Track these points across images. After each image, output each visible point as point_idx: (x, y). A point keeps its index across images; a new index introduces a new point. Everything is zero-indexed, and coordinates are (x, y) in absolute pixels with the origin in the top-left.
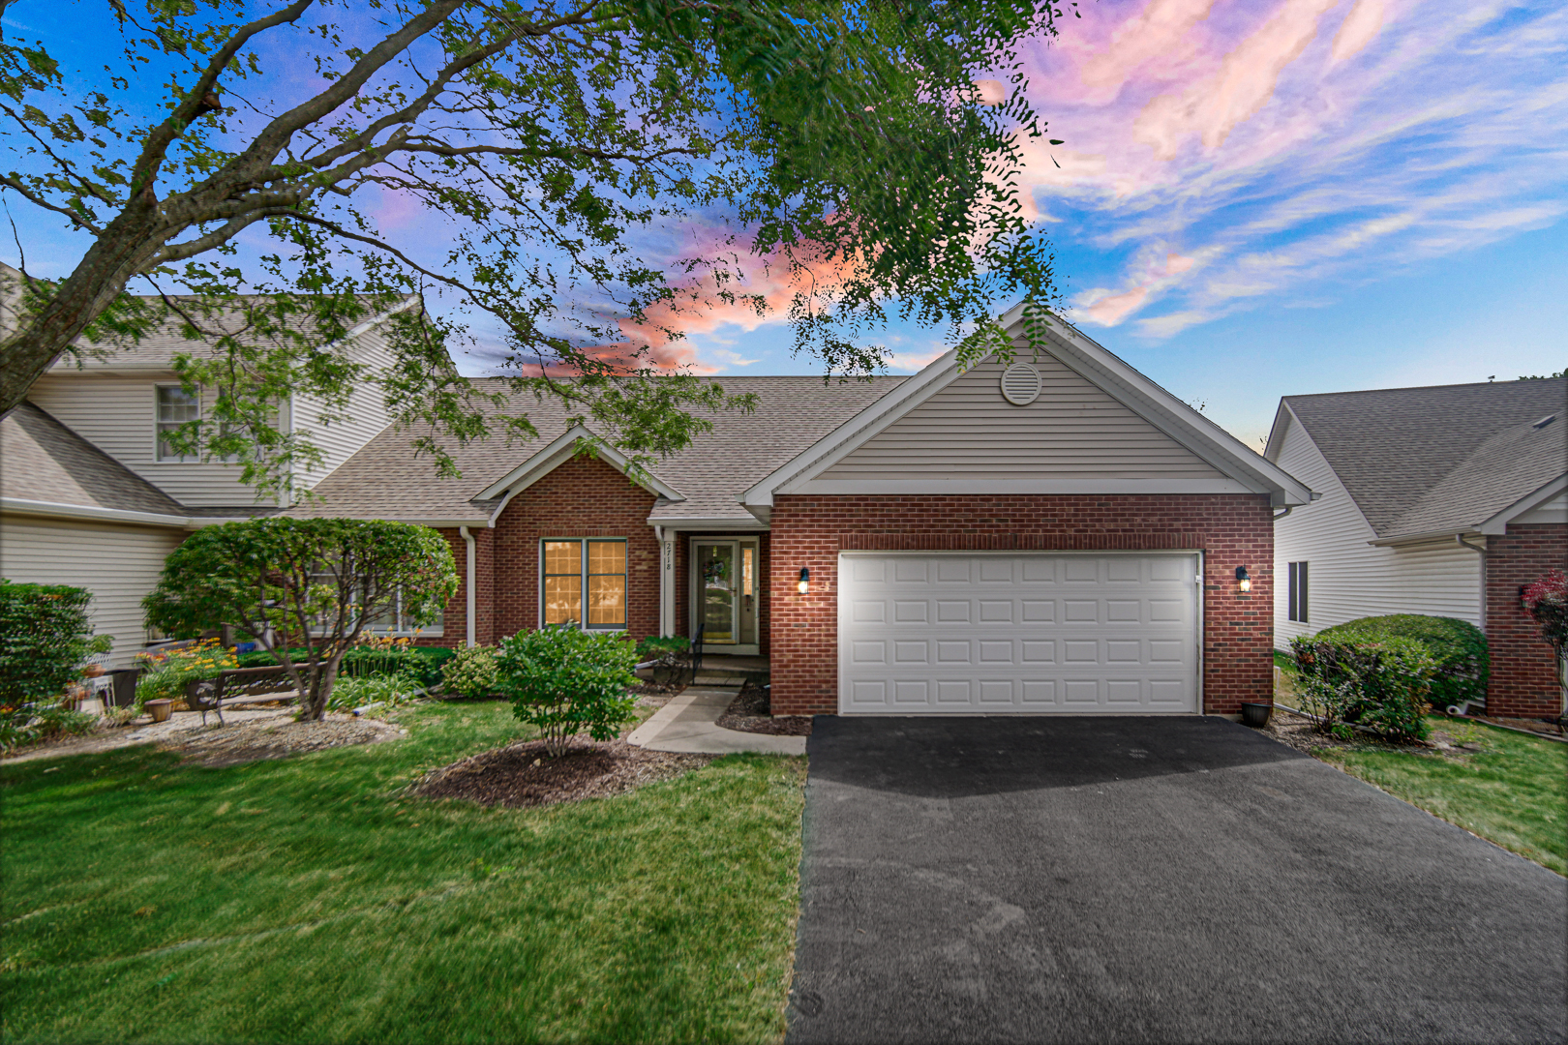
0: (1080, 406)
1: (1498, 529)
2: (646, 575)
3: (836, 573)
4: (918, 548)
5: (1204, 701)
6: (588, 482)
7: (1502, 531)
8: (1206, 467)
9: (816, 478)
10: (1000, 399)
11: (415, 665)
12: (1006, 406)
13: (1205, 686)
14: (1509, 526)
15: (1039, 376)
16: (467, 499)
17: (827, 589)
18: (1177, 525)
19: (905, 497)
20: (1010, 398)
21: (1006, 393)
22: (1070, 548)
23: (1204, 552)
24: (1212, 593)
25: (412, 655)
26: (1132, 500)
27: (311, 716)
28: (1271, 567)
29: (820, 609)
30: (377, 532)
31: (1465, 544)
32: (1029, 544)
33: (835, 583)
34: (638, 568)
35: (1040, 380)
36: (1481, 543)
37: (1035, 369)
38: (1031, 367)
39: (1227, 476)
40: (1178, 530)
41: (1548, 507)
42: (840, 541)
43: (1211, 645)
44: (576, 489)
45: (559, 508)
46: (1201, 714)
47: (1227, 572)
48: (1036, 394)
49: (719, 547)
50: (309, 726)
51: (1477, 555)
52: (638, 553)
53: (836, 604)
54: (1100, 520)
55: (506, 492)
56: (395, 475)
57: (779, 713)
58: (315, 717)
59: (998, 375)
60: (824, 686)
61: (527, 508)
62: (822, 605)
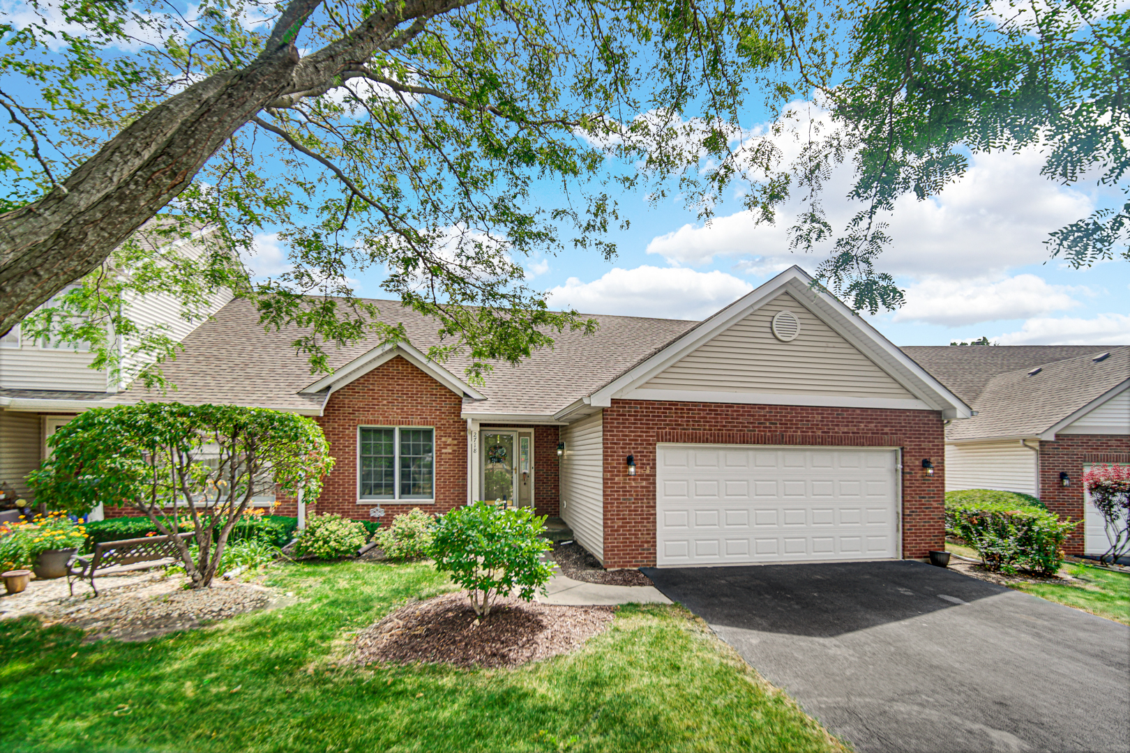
0: (824, 344)
1: (1050, 437)
2: (451, 456)
3: (655, 460)
4: (715, 442)
5: (903, 550)
6: (400, 382)
7: (1052, 438)
8: (904, 391)
9: (640, 387)
10: (771, 336)
11: (269, 533)
12: (775, 341)
13: (903, 540)
14: (1057, 436)
15: (798, 321)
16: (294, 392)
17: (648, 472)
18: (886, 430)
19: (705, 404)
20: (779, 336)
21: (776, 332)
22: (819, 444)
23: (902, 449)
24: (908, 477)
25: (267, 523)
26: (858, 412)
27: (202, 583)
28: (943, 460)
29: (642, 487)
30: (271, 419)
31: (1026, 446)
32: (792, 441)
33: (654, 467)
34: (444, 451)
35: (799, 327)
36: (1036, 445)
37: (795, 316)
38: (792, 315)
39: (916, 398)
40: (886, 434)
41: (1076, 424)
42: (658, 436)
43: (907, 512)
44: (390, 388)
45: (375, 402)
46: (900, 559)
47: (917, 463)
48: (797, 334)
49: (501, 436)
50: (202, 593)
51: (1033, 452)
52: (443, 439)
53: (655, 483)
54: (837, 425)
55: (329, 388)
56: (217, 369)
57: (611, 567)
58: (205, 584)
59: (770, 319)
60: (646, 545)
61: (346, 401)
62: (644, 484)
